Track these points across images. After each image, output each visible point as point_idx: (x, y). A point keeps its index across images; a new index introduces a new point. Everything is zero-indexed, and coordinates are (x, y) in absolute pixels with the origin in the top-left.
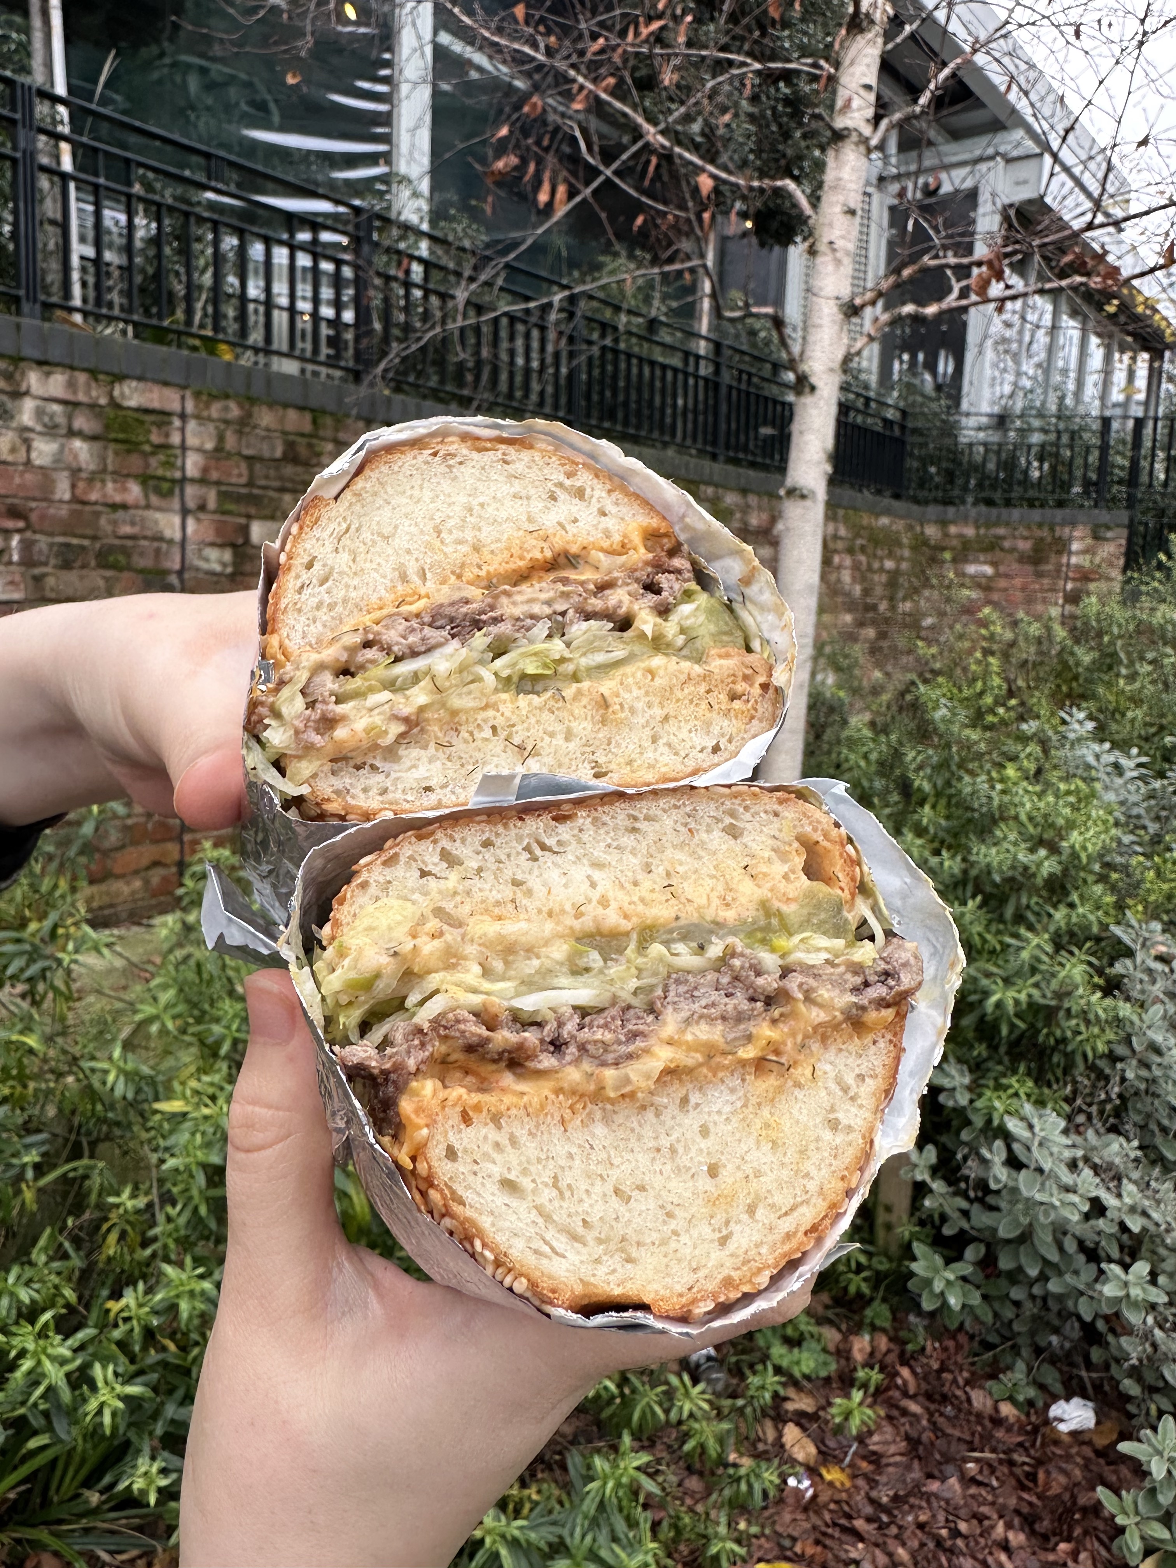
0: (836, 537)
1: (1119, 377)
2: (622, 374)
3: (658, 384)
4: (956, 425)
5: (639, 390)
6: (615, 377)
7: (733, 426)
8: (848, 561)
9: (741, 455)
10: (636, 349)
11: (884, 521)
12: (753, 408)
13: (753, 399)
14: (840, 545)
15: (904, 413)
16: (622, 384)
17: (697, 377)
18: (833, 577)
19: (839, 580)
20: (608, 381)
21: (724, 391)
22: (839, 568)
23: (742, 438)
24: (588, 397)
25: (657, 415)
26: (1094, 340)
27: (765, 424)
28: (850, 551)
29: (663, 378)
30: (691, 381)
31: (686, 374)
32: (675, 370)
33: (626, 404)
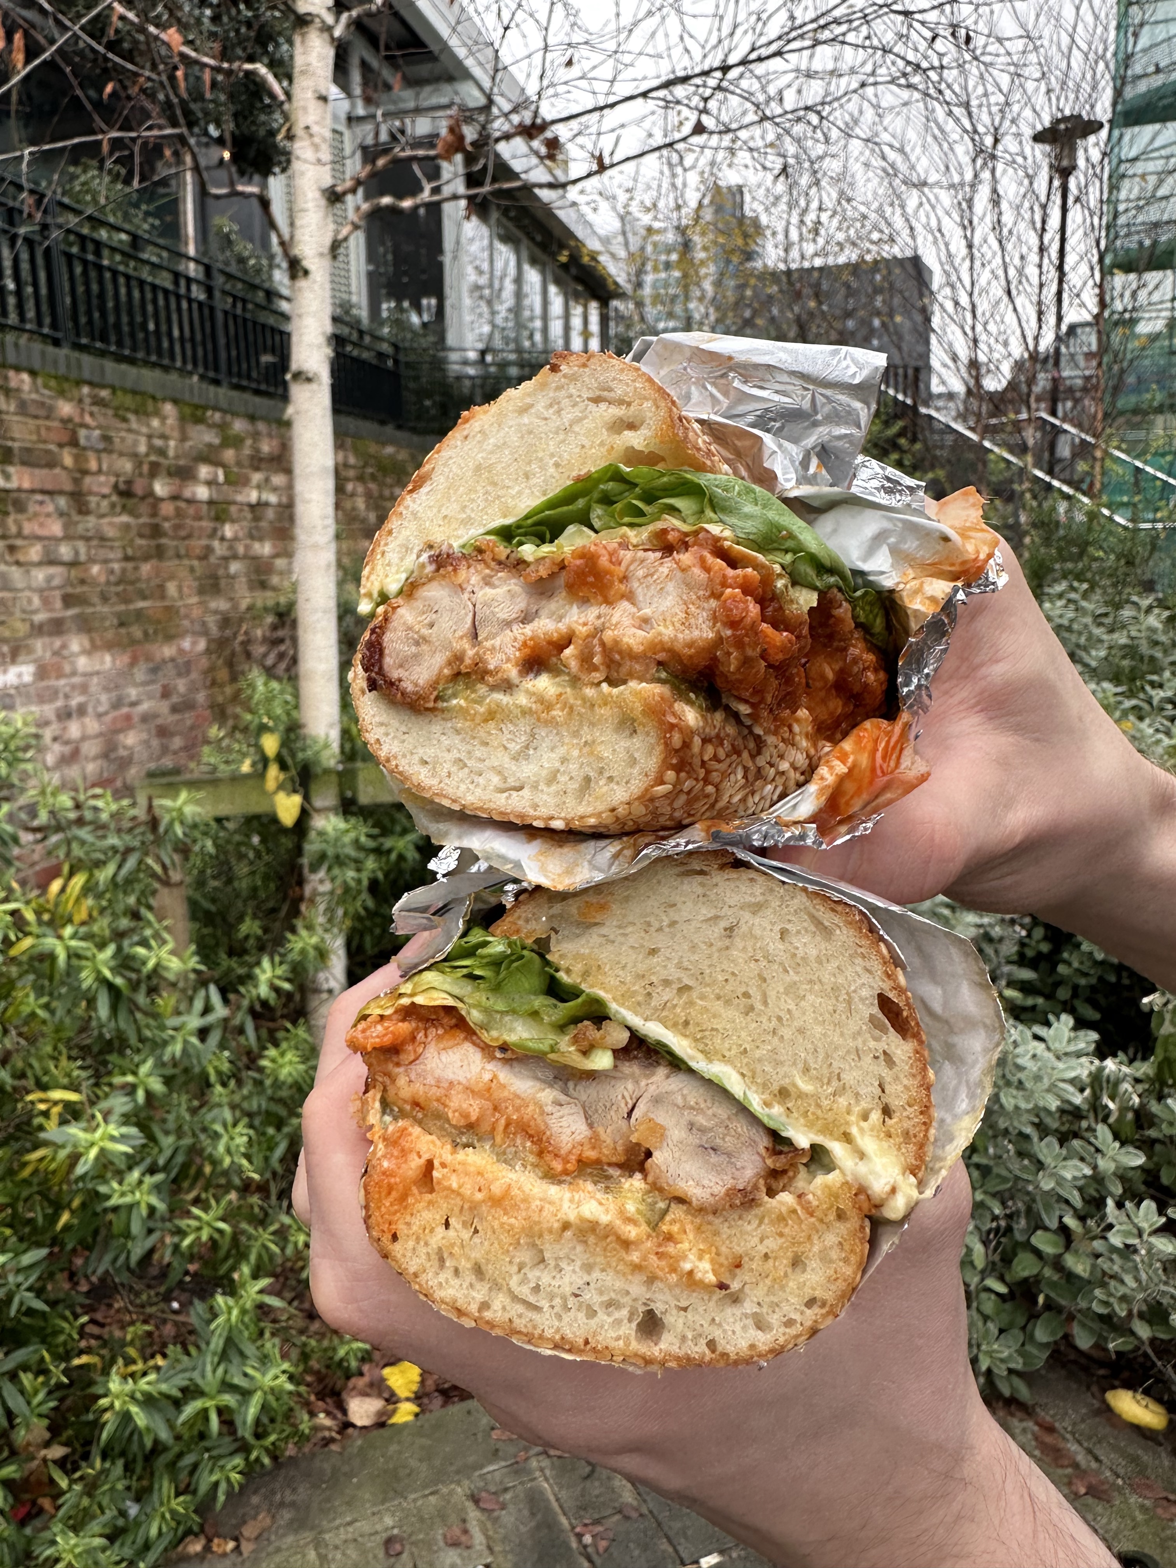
0: (346, 465)
1: (576, 322)
2: (110, 293)
3: (150, 308)
4: (444, 361)
5: (131, 314)
6: (102, 295)
7: (234, 353)
8: (360, 489)
9: (244, 383)
10: (121, 268)
11: (389, 450)
12: (251, 338)
13: (250, 325)
14: (351, 473)
15: (396, 346)
16: (110, 304)
17: (190, 301)
18: (348, 505)
19: (354, 509)
20: (95, 302)
21: (220, 316)
22: (353, 495)
23: (244, 366)
24: (75, 318)
25: (153, 340)
26: (553, 289)
27: (265, 351)
28: (360, 478)
29: (155, 301)
30: (185, 305)
31: (178, 297)
32: (166, 292)
33: (117, 326)
